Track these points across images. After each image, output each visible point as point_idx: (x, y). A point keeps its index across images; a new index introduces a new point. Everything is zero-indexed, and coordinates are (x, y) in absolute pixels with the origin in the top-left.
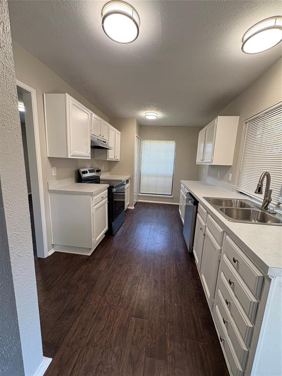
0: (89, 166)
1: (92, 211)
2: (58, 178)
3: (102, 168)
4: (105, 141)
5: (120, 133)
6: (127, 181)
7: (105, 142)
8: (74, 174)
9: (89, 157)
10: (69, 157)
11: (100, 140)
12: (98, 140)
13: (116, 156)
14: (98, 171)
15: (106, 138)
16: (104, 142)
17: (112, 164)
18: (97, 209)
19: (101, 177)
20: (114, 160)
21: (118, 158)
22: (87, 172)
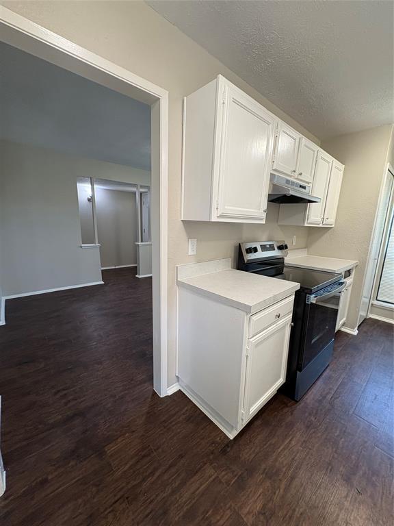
0: (264, 237)
1: (245, 347)
2: (199, 259)
3: (292, 242)
4: (304, 184)
5: (342, 167)
6: (348, 273)
7: (304, 188)
8: (231, 253)
9: (262, 219)
10: (214, 219)
11: (293, 183)
12: (288, 182)
13: (325, 217)
14: (282, 248)
15: (306, 177)
16: (301, 186)
17: (315, 233)
18: (258, 344)
19: (287, 260)
20: (321, 225)
21: (331, 221)
22: (255, 250)
